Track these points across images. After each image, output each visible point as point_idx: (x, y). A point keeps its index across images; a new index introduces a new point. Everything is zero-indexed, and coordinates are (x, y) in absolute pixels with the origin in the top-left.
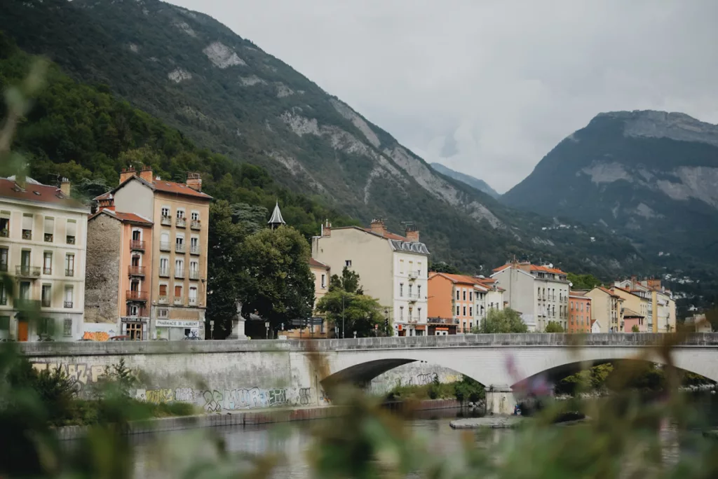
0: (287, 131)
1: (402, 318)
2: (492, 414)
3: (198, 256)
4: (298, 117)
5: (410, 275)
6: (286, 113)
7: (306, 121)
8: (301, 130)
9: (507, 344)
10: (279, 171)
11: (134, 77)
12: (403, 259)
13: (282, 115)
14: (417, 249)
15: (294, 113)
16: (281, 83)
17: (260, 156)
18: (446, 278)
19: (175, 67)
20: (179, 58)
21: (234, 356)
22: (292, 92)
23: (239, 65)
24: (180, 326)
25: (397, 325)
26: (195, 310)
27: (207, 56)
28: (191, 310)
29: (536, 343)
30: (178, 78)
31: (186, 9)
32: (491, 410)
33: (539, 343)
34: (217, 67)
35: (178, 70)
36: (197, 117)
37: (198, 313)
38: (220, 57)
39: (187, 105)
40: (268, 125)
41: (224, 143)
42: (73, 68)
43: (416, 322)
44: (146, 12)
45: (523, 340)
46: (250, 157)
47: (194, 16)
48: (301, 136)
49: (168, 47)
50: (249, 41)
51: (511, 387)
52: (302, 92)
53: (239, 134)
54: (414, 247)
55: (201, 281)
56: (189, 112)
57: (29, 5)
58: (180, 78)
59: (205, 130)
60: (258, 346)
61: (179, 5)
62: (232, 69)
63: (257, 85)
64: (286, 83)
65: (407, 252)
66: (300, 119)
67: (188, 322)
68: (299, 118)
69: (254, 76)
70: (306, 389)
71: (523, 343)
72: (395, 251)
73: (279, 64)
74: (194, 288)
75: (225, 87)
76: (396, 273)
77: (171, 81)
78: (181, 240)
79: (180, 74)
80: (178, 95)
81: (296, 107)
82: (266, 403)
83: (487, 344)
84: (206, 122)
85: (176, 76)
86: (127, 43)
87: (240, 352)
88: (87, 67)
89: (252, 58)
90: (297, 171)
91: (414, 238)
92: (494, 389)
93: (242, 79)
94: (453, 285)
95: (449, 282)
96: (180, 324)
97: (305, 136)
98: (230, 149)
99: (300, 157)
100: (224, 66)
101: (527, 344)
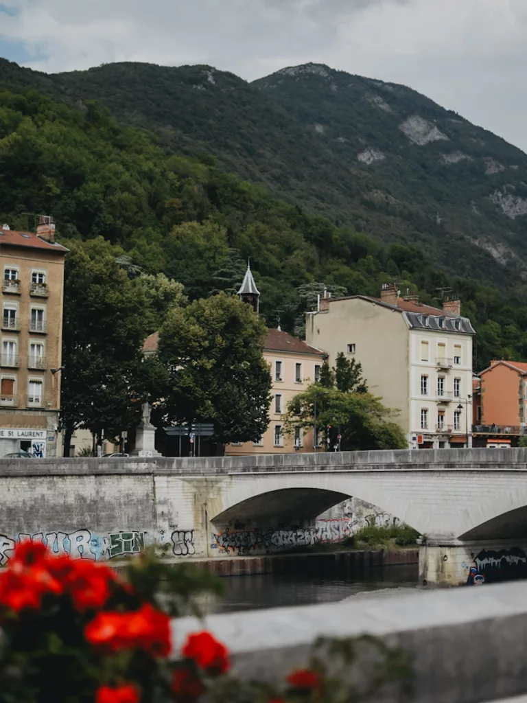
0: (496, 213)
1: (424, 425)
2: (425, 582)
3: (43, 335)
4: (510, 196)
5: (439, 364)
6: (495, 193)
7: (519, 200)
8: (514, 212)
9: (452, 465)
10: (481, 259)
11: (313, 160)
12: (426, 339)
13: (491, 195)
14: (454, 326)
15: (505, 191)
16: (489, 158)
17: (459, 242)
18: (512, 369)
19: (366, 146)
20: (370, 137)
21: (41, 483)
22: (502, 168)
23: (441, 141)
24: (11, 437)
25: (415, 435)
26: (40, 413)
27: (403, 133)
28: (32, 414)
29: (494, 465)
30: (369, 159)
31: (381, 81)
32: (424, 575)
33: (499, 465)
34: (415, 144)
35: (370, 151)
36: (386, 201)
37: (45, 418)
38: (418, 132)
39: (376, 188)
40: (475, 208)
41: (417, 229)
42: (245, 153)
43: (450, 431)
44: (334, 88)
45: (476, 460)
46: (447, 243)
47: (390, 89)
48: (513, 218)
49: (358, 125)
50: (454, 112)
51: (460, 538)
52: (515, 167)
53: (439, 221)
54: (449, 323)
55: (50, 372)
56: (377, 196)
57: (199, 88)
58: (372, 159)
59: (395, 216)
60: (89, 467)
61: (373, 78)
62: (433, 145)
63: (463, 162)
64: (496, 157)
65: (434, 329)
66: (513, 199)
67: (26, 431)
68: (511, 198)
69: (458, 152)
70: (185, 532)
71: (476, 464)
72: (411, 329)
73: (489, 135)
74: (39, 383)
75: (424, 167)
76: (414, 359)
77: (361, 163)
78: (13, 312)
79: (372, 155)
80: (365, 177)
81: (508, 185)
82: (103, 553)
83: (424, 466)
84: (397, 206)
85: (365, 157)
86: (312, 123)
87: (53, 476)
88: (261, 151)
89: (456, 131)
90: (507, 260)
91: (453, 310)
92: (428, 542)
93: (444, 156)
94: (520, 378)
95: (516, 374)
96: (10, 433)
97: (518, 217)
98: (423, 236)
99: (512, 243)
100: (423, 142)
101: (482, 466)
